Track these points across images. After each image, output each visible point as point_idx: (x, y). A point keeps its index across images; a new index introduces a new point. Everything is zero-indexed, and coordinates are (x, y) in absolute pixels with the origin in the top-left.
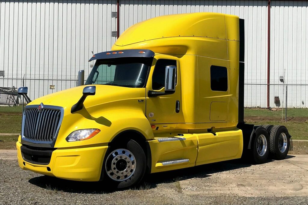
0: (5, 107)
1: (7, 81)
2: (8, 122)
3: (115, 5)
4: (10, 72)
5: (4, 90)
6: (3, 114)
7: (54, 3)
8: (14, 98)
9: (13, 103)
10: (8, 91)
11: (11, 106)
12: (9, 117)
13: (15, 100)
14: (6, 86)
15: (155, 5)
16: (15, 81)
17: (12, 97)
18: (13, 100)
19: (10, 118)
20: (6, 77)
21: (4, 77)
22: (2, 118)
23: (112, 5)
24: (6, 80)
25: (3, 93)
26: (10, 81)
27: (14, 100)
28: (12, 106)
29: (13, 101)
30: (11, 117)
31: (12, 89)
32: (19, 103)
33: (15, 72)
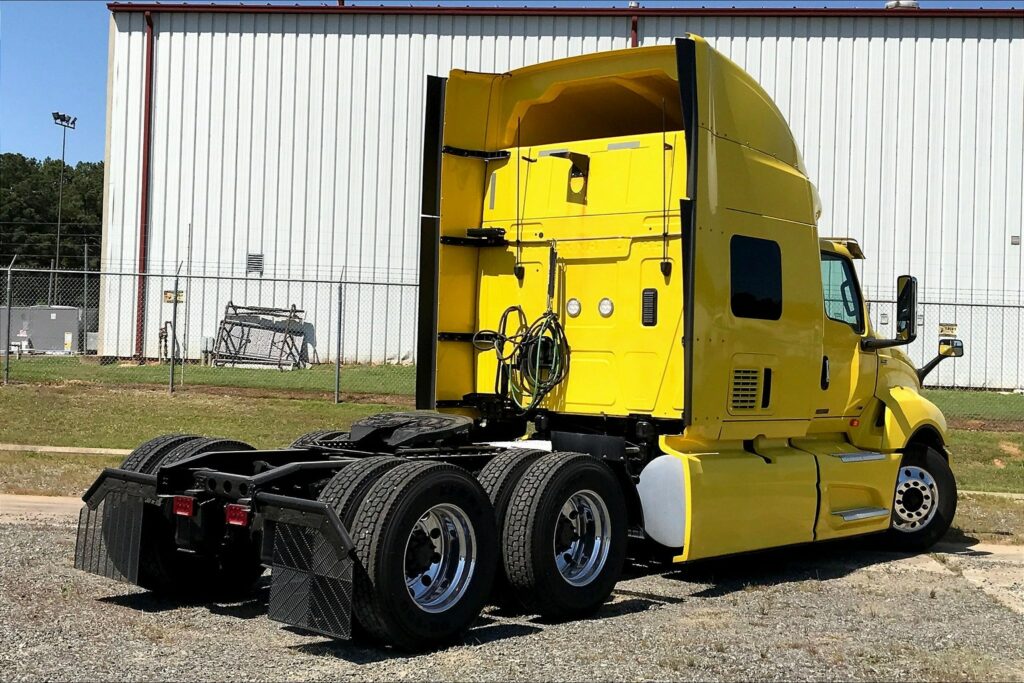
0: (270, 371)
1: (272, 288)
2: (295, 420)
3: (625, 39)
4: (282, 258)
5: (262, 316)
6: (271, 394)
7: (425, 37)
8: (293, 344)
9: (289, 358)
10: (276, 319)
11: (284, 367)
12: (295, 404)
13: (296, 348)
14: (267, 304)
15: (760, 39)
16: (296, 288)
17: (289, 340)
18: (291, 349)
19: (298, 407)
20: (268, 272)
21: (262, 273)
22: (275, 408)
23: (613, 39)
24: (267, 282)
25: (255, 327)
26: (281, 287)
27: (294, 350)
28: (290, 368)
29: (291, 353)
30: (299, 404)
31: (288, 314)
32: (307, 360)
33: (297, 259)
